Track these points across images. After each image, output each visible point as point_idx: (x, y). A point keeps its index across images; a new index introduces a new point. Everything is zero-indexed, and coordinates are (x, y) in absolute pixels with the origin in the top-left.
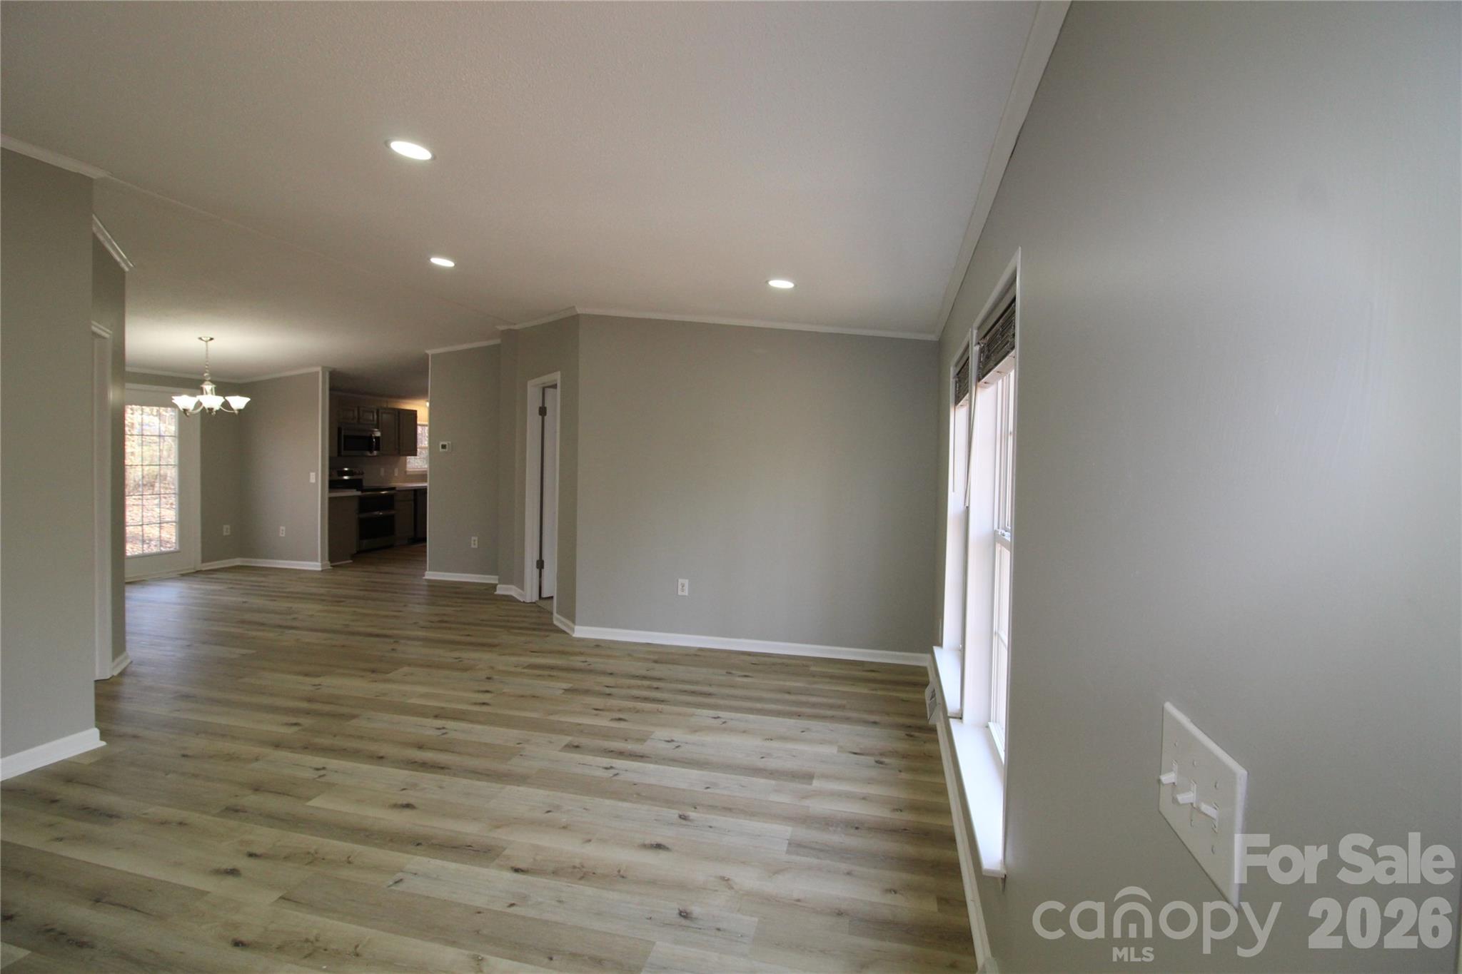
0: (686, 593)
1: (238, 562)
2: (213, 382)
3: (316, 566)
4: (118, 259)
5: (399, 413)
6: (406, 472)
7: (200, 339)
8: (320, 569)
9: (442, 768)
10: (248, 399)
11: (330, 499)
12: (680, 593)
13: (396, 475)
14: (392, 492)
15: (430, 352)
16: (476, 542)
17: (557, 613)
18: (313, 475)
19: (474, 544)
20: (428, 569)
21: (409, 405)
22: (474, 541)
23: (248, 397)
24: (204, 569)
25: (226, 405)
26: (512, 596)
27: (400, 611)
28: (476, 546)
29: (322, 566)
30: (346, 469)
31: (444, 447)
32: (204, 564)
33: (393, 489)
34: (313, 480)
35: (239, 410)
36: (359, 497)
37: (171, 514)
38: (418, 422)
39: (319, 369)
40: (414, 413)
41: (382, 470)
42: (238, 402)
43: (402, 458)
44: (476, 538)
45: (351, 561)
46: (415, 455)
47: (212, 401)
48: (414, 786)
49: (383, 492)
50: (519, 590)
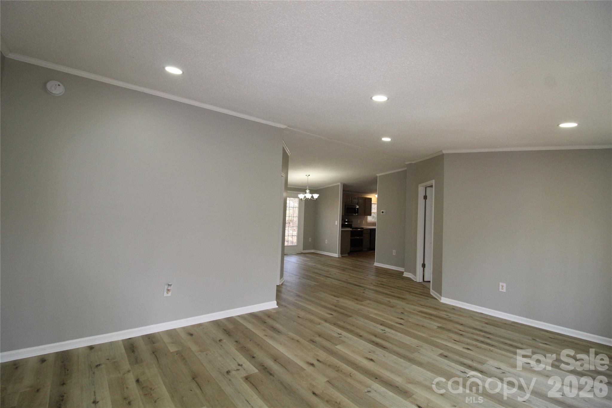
0: (504, 290)
1: (313, 251)
2: (309, 190)
3: (336, 255)
4: (287, 152)
5: (365, 199)
6: (367, 222)
7: (306, 175)
8: (338, 257)
9: (384, 348)
10: (318, 195)
11: (342, 231)
12: (500, 290)
13: (364, 223)
14: (362, 229)
15: (378, 175)
16: (395, 253)
17: (432, 289)
18: (336, 222)
19: (394, 254)
20: (375, 261)
21: (369, 196)
22: (394, 252)
23: (318, 194)
24: (304, 252)
25: (312, 197)
26: (410, 278)
27: (365, 277)
28: (395, 254)
29: (338, 255)
30: (346, 220)
31: (383, 212)
32: (304, 251)
33: (363, 228)
34: (336, 224)
35: (316, 199)
36: (351, 230)
37: (295, 233)
38: (372, 203)
39: (339, 184)
40: (370, 199)
41: (359, 221)
42: (316, 196)
43: (366, 216)
44: (395, 251)
45: (347, 255)
46: (371, 215)
47: (309, 196)
48: (374, 352)
49: (359, 230)
50: (414, 276)
